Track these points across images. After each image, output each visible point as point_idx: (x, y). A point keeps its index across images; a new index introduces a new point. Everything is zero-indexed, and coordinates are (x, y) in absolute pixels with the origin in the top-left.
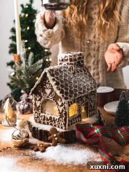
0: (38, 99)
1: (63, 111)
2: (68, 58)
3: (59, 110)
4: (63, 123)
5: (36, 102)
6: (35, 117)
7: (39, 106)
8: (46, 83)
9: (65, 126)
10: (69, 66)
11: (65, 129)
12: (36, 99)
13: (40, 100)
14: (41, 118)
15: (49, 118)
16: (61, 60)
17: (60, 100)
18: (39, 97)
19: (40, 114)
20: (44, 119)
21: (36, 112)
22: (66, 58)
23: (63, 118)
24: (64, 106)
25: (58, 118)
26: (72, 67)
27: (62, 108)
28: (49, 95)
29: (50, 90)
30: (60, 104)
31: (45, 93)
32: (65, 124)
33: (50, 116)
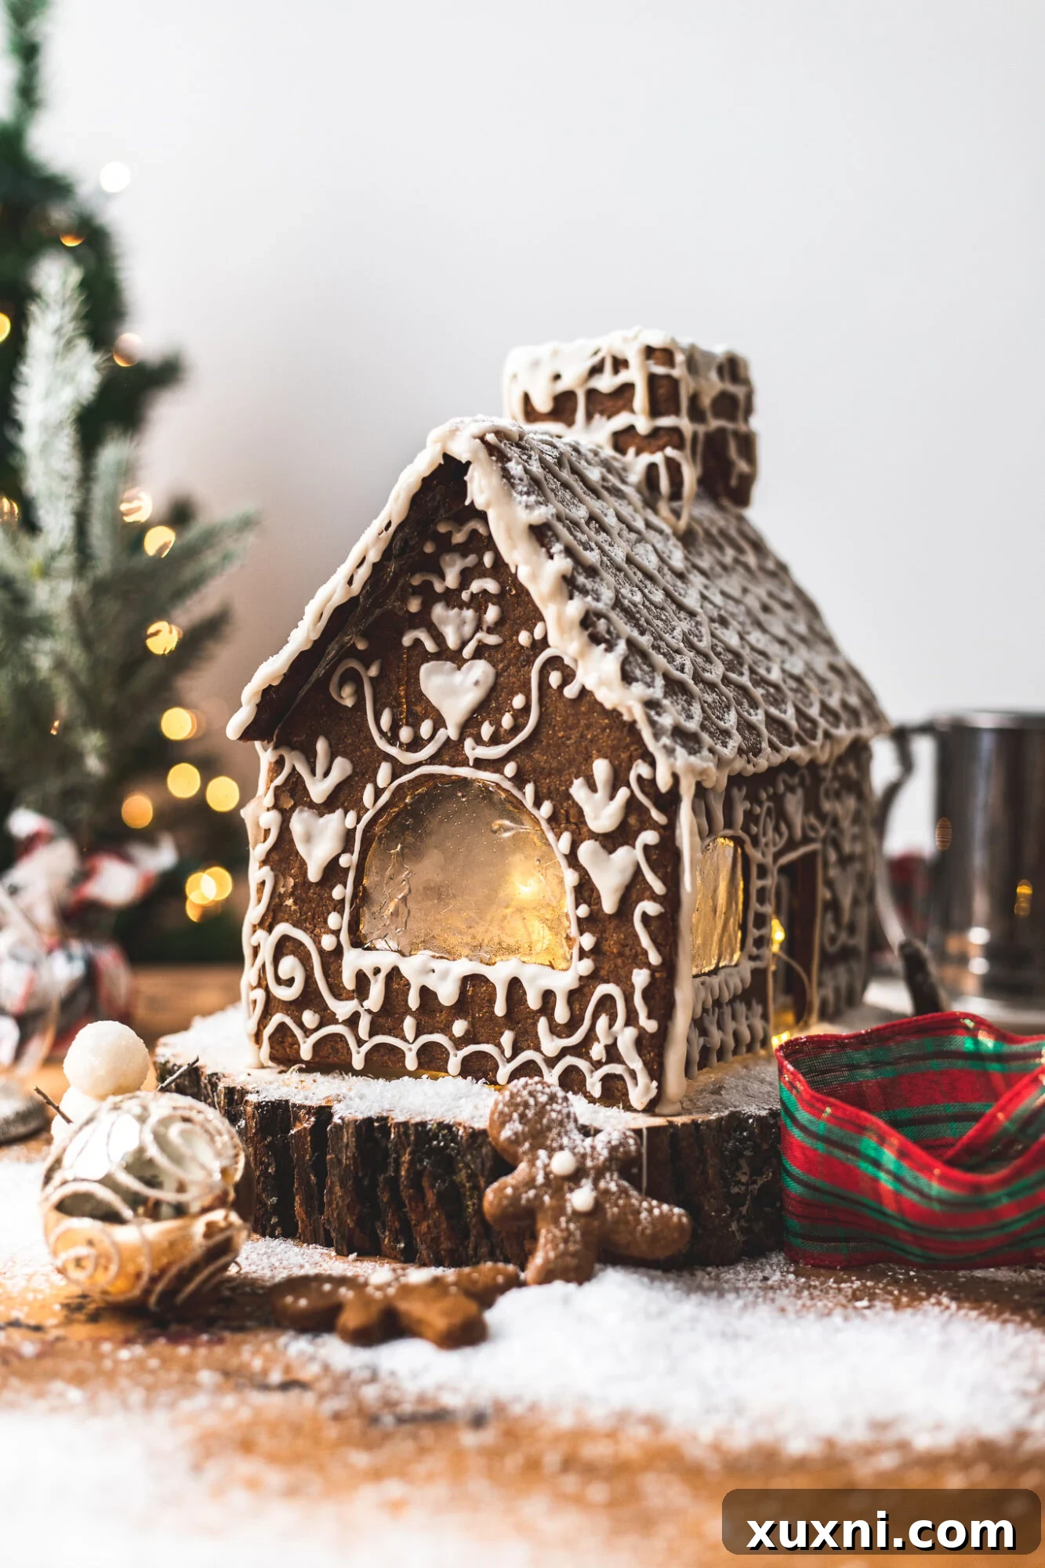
0: (318, 789)
1: (633, 890)
2: (635, 374)
3: (585, 890)
4: (626, 1038)
5: (299, 823)
6: (271, 1005)
7: (333, 872)
8: (430, 597)
9: (656, 1071)
10: (637, 464)
11: (651, 1108)
12: (291, 795)
13: (342, 798)
14: (342, 1009)
15: (447, 994)
16: (543, 404)
17: (601, 768)
18: (341, 768)
19: (332, 959)
20: (388, 1018)
21: (284, 946)
22: (606, 383)
23: (640, 978)
24: (649, 837)
25: (563, 982)
26: (673, 467)
27: (626, 857)
28: (469, 726)
29: (480, 671)
30: (602, 814)
31: (416, 708)
32: (652, 1048)
33: (465, 967)
